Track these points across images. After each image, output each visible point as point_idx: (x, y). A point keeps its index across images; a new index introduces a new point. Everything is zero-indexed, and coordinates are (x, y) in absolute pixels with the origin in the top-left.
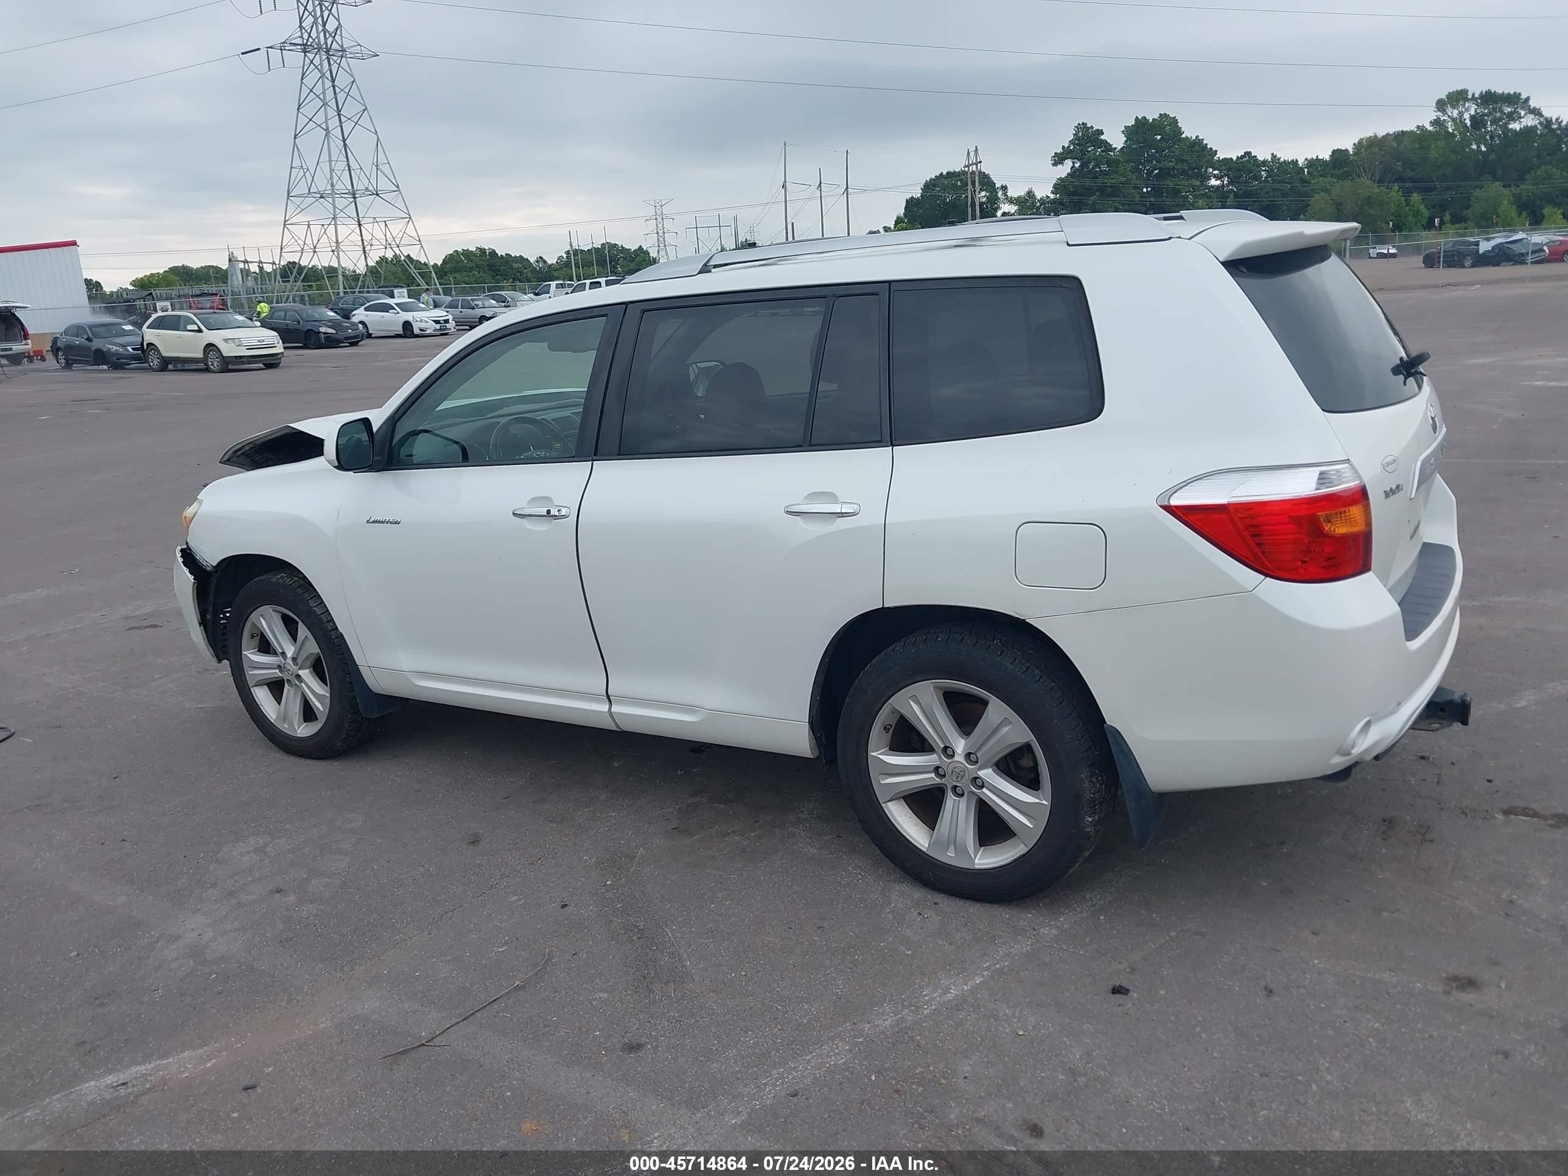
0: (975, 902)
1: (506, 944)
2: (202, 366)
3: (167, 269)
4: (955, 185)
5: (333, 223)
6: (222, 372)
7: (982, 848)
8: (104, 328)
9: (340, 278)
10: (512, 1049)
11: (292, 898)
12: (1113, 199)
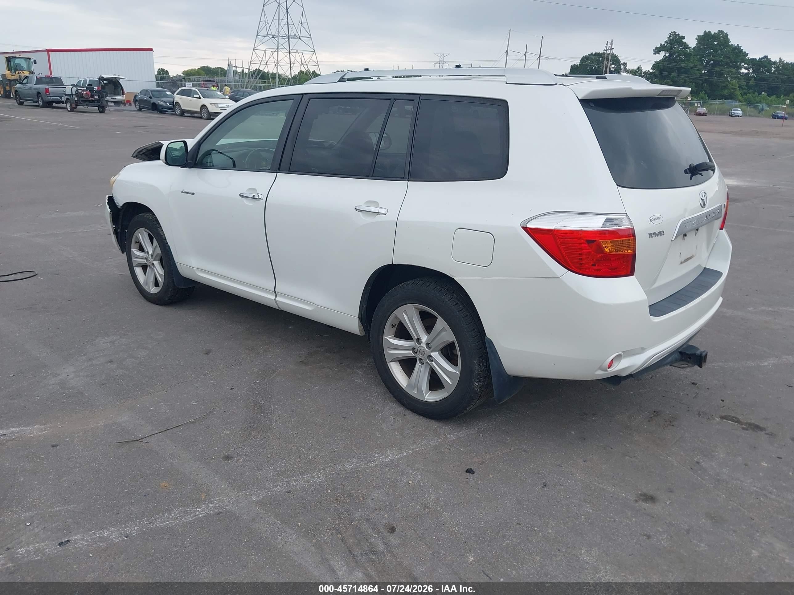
0: (423, 417)
1: (197, 401)
2: (200, 115)
3: (200, 67)
4: (599, 60)
5: (277, 51)
6: (207, 119)
7: (431, 391)
8: (158, 93)
9: (277, 79)
10: (175, 449)
11: (115, 366)
12: (684, 75)
